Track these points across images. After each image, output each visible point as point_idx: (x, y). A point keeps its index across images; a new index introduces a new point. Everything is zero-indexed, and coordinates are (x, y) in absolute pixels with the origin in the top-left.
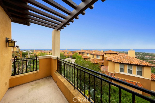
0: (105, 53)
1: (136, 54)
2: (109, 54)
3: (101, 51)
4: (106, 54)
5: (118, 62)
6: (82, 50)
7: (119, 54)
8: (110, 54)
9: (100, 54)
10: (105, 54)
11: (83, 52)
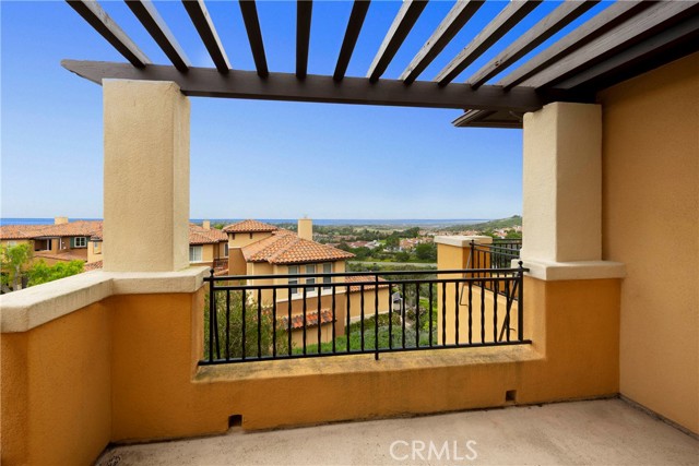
0: (233, 234)
1: (315, 229)
2: (248, 236)
3: (201, 225)
4: (237, 236)
5: (286, 260)
6: (57, 222)
7: (279, 235)
8: (251, 233)
9: (204, 241)
10: (234, 238)
11: (72, 237)
